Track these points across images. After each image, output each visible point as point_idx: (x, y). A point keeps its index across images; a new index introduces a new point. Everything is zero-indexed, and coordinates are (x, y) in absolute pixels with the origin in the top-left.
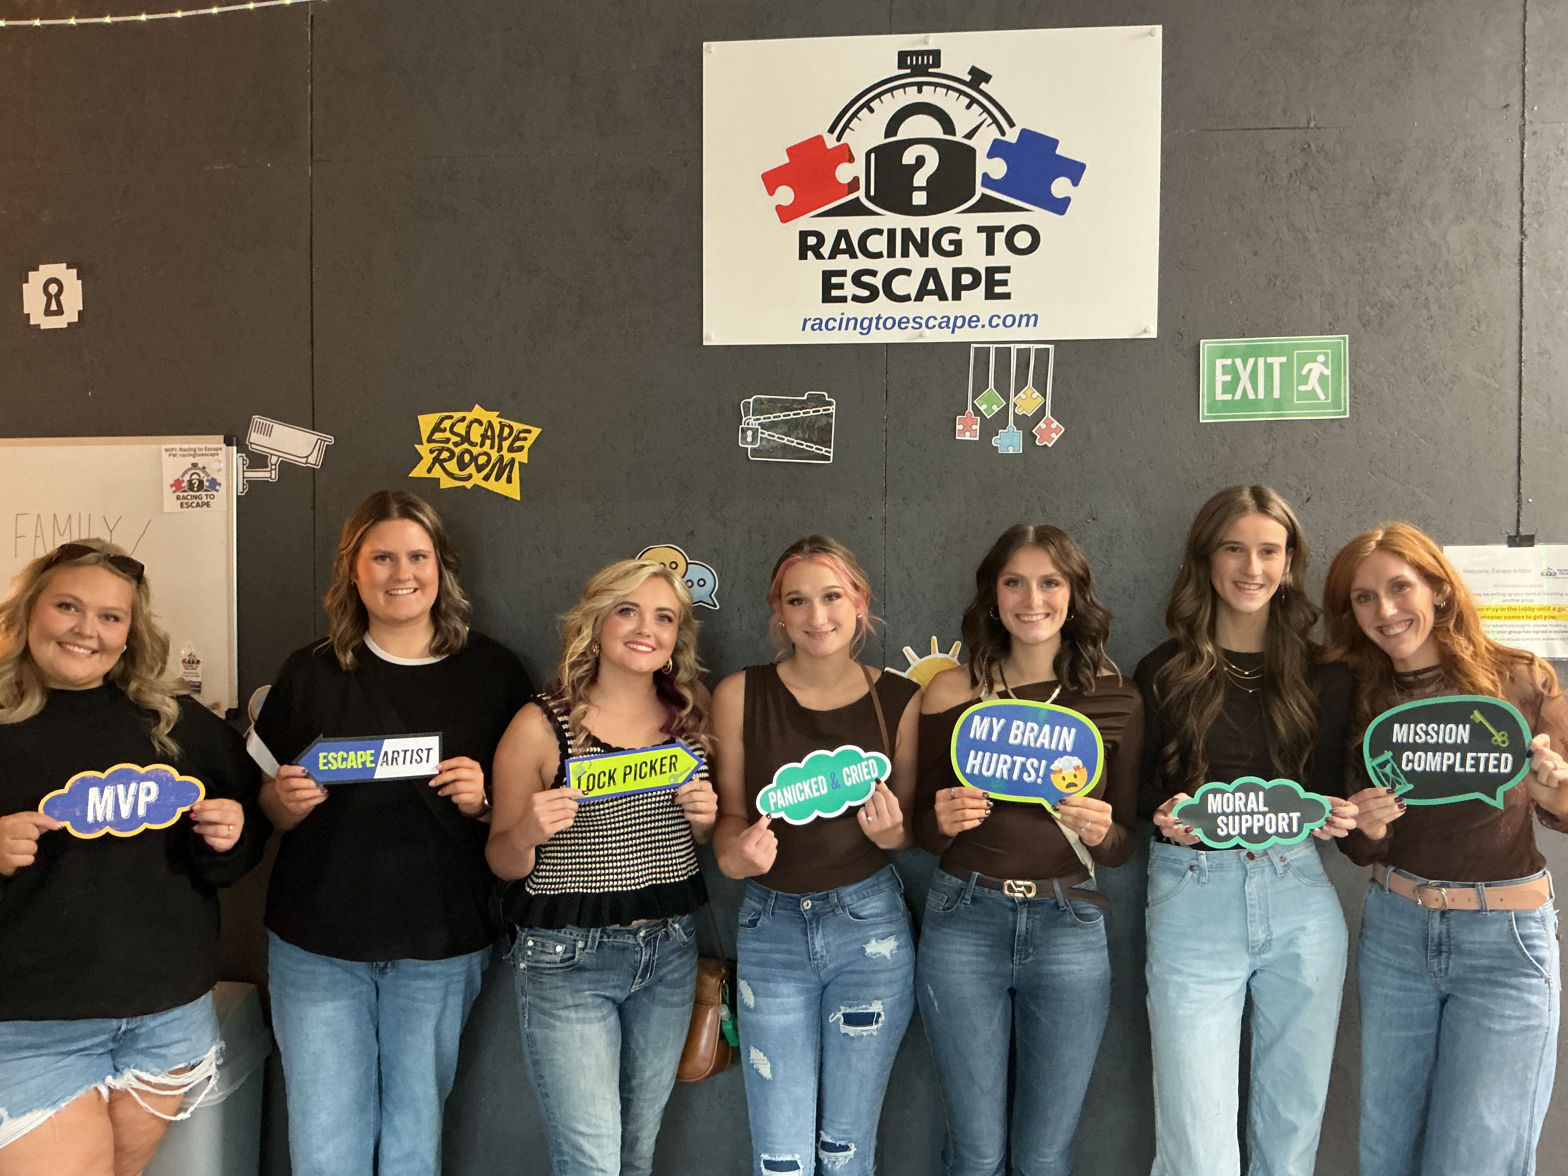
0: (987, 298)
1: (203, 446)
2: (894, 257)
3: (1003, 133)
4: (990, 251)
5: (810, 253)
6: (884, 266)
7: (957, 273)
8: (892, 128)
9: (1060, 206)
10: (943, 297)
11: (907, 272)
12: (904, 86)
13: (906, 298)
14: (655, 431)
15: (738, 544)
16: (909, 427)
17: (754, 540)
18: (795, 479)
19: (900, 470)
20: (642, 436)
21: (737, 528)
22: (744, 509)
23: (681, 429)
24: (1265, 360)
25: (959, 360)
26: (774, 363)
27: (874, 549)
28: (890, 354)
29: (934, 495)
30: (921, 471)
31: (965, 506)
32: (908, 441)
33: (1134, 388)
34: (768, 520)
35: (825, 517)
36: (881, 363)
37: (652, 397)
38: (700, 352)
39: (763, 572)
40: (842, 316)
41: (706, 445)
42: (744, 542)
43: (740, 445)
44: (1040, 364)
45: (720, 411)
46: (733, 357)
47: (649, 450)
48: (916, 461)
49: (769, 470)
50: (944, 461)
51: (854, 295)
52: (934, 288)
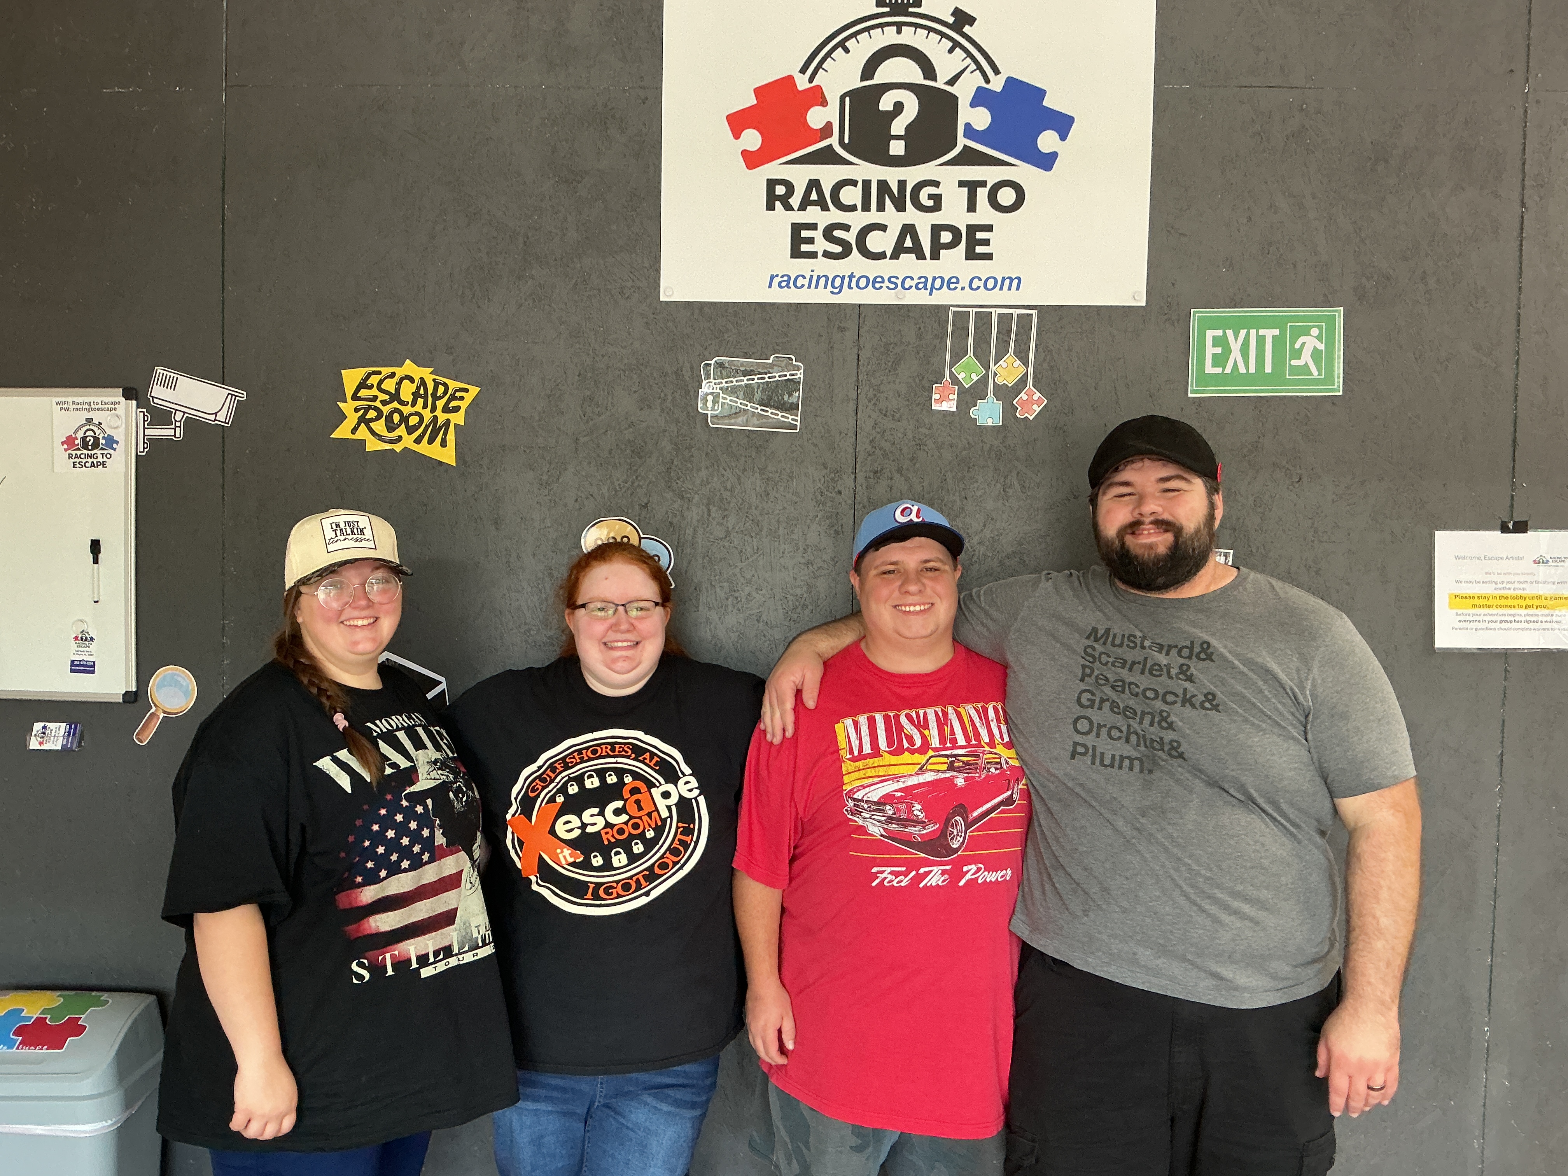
0: (967, 258)
1: (99, 400)
2: (869, 210)
3: (987, 81)
4: (972, 207)
5: (778, 204)
6: (858, 220)
7: (936, 230)
8: (869, 70)
9: (1046, 162)
10: (921, 256)
11: (883, 228)
12: (882, 26)
13: (881, 256)
14: (606, 393)
15: (696, 517)
16: (882, 395)
17: (713, 515)
18: (758, 449)
19: (871, 441)
20: (591, 399)
21: (695, 501)
22: (703, 480)
23: (635, 392)
24: (1257, 332)
25: (936, 325)
26: (737, 323)
27: (842, 525)
28: (863, 315)
29: (908, 470)
30: (894, 443)
31: (939, 481)
32: (880, 410)
33: (1120, 359)
34: (728, 493)
35: (791, 491)
36: (852, 325)
37: (603, 356)
38: (656, 309)
39: (722, 548)
40: (812, 273)
41: (662, 410)
42: (702, 516)
43: (700, 410)
44: (1022, 331)
45: (677, 373)
46: (693, 314)
47: (599, 415)
48: (888, 433)
49: (730, 438)
50: (919, 433)
51: (825, 251)
52: (911, 245)
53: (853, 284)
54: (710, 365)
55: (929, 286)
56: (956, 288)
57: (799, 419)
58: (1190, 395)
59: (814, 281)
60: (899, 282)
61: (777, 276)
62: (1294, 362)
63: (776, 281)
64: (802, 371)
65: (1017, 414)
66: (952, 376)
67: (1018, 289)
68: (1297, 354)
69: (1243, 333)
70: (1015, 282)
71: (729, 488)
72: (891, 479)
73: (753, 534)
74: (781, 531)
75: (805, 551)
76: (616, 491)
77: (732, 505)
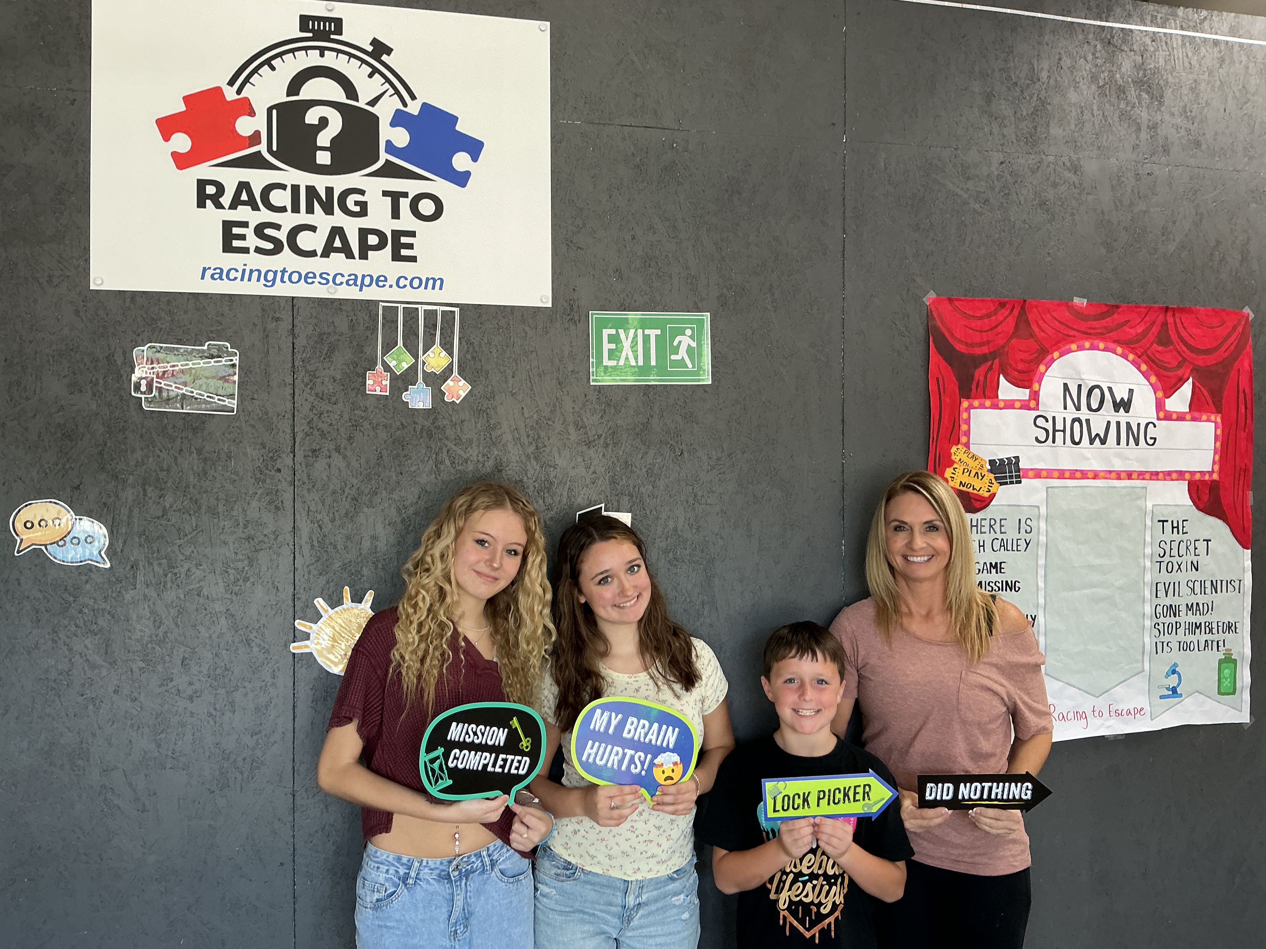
0: (394, 259)
2: (299, 212)
3: (405, 105)
4: (396, 214)
5: (208, 202)
6: (288, 221)
7: (364, 233)
8: (295, 86)
9: (461, 179)
10: (350, 255)
11: (313, 229)
12: (306, 49)
13: (313, 254)
14: (34, 378)
15: (131, 498)
16: (318, 380)
17: (149, 495)
18: (195, 430)
19: (309, 423)
20: (19, 383)
21: (130, 481)
22: (138, 462)
23: (64, 377)
24: (643, 332)
25: (367, 318)
26: (170, 311)
27: (282, 502)
28: (297, 307)
29: (345, 448)
30: (331, 425)
31: (376, 458)
32: (317, 395)
33: (532, 351)
34: (165, 473)
35: (230, 469)
36: (286, 316)
37: (31, 342)
38: (86, 297)
39: (159, 527)
40: (245, 267)
41: (94, 395)
42: (138, 496)
43: (133, 394)
44: (446, 325)
45: (109, 358)
46: (125, 302)
47: (27, 399)
48: (326, 415)
49: (166, 421)
50: (355, 414)
51: (257, 247)
52: (340, 246)
53: (286, 278)
54: (143, 351)
55: (359, 283)
56: (384, 286)
57: (235, 402)
58: (592, 384)
59: (247, 275)
60: (330, 278)
61: (210, 268)
62: (673, 357)
63: (208, 273)
64: (238, 357)
65: (445, 399)
66: (384, 364)
67: (441, 288)
68: (676, 351)
69: (632, 332)
70: (438, 282)
71: (165, 467)
72: (330, 457)
73: (192, 512)
74: (221, 508)
75: (246, 527)
76: (46, 474)
77: (169, 485)
